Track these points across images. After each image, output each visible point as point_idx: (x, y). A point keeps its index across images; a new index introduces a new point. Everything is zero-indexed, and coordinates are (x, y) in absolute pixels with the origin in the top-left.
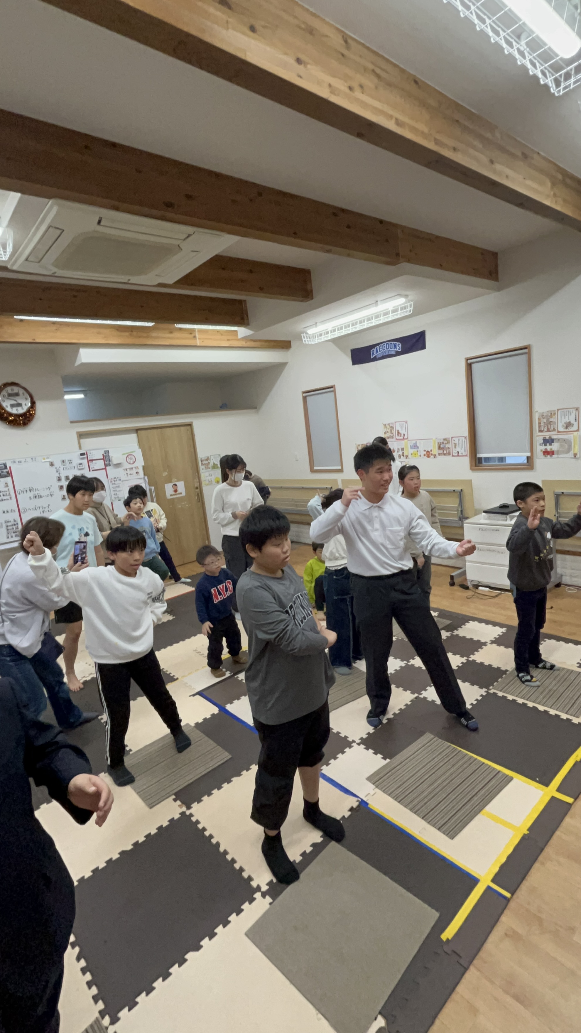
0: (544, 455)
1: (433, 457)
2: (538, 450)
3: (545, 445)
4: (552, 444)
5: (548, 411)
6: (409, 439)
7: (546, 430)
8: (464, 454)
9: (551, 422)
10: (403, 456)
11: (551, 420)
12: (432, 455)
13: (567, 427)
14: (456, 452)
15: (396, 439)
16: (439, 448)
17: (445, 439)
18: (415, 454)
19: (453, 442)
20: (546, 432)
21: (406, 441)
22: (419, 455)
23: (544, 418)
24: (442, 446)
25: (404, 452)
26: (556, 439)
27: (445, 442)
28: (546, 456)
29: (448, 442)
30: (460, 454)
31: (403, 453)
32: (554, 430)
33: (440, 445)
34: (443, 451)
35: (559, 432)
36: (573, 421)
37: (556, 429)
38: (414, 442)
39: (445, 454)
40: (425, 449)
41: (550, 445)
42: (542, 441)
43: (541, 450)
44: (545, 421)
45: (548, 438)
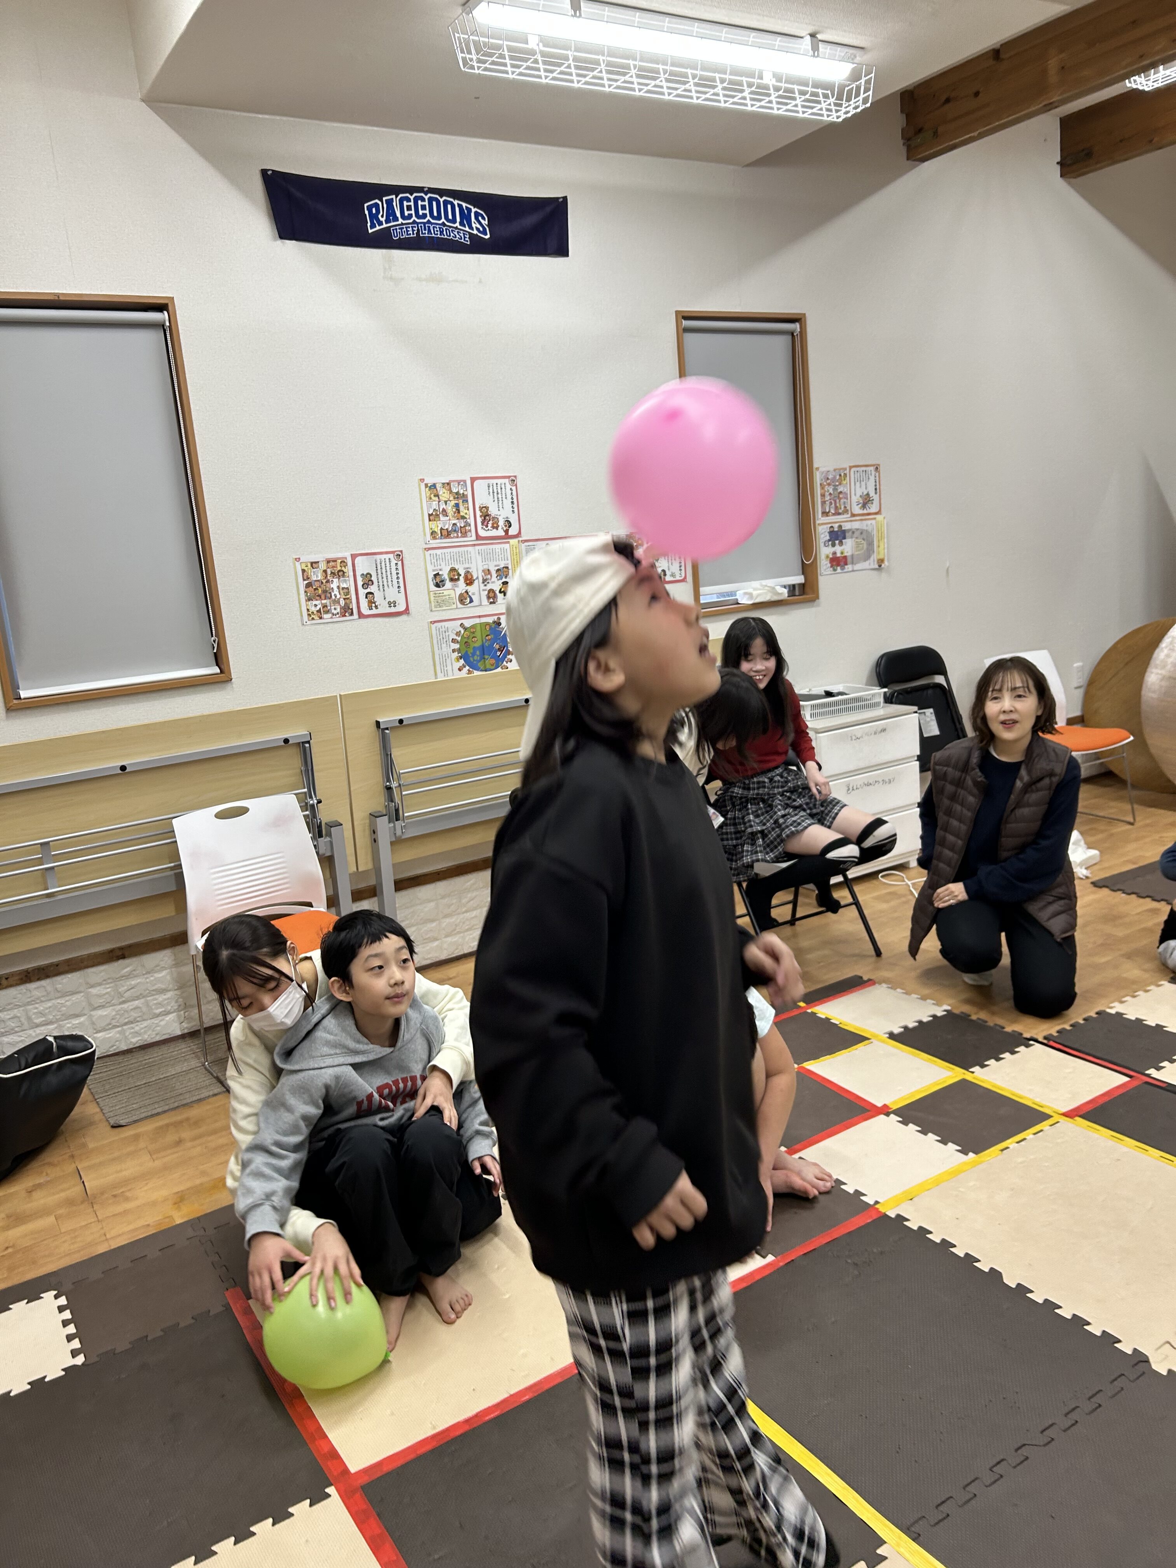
0: (831, 567)
2: (823, 557)
3: (833, 545)
4: (844, 541)
5: (835, 470)
6: (524, 537)
7: (833, 511)
8: (678, 578)
9: (841, 492)
11: (840, 489)
13: (864, 506)
15: (478, 537)
20: (834, 514)
21: (513, 542)
23: (829, 484)
26: (849, 530)
28: (835, 570)
32: (846, 511)
35: (853, 515)
36: (872, 494)
37: (848, 508)
41: (841, 544)
42: (828, 535)
43: (827, 557)
44: (831, 491)
45: (836, 529)
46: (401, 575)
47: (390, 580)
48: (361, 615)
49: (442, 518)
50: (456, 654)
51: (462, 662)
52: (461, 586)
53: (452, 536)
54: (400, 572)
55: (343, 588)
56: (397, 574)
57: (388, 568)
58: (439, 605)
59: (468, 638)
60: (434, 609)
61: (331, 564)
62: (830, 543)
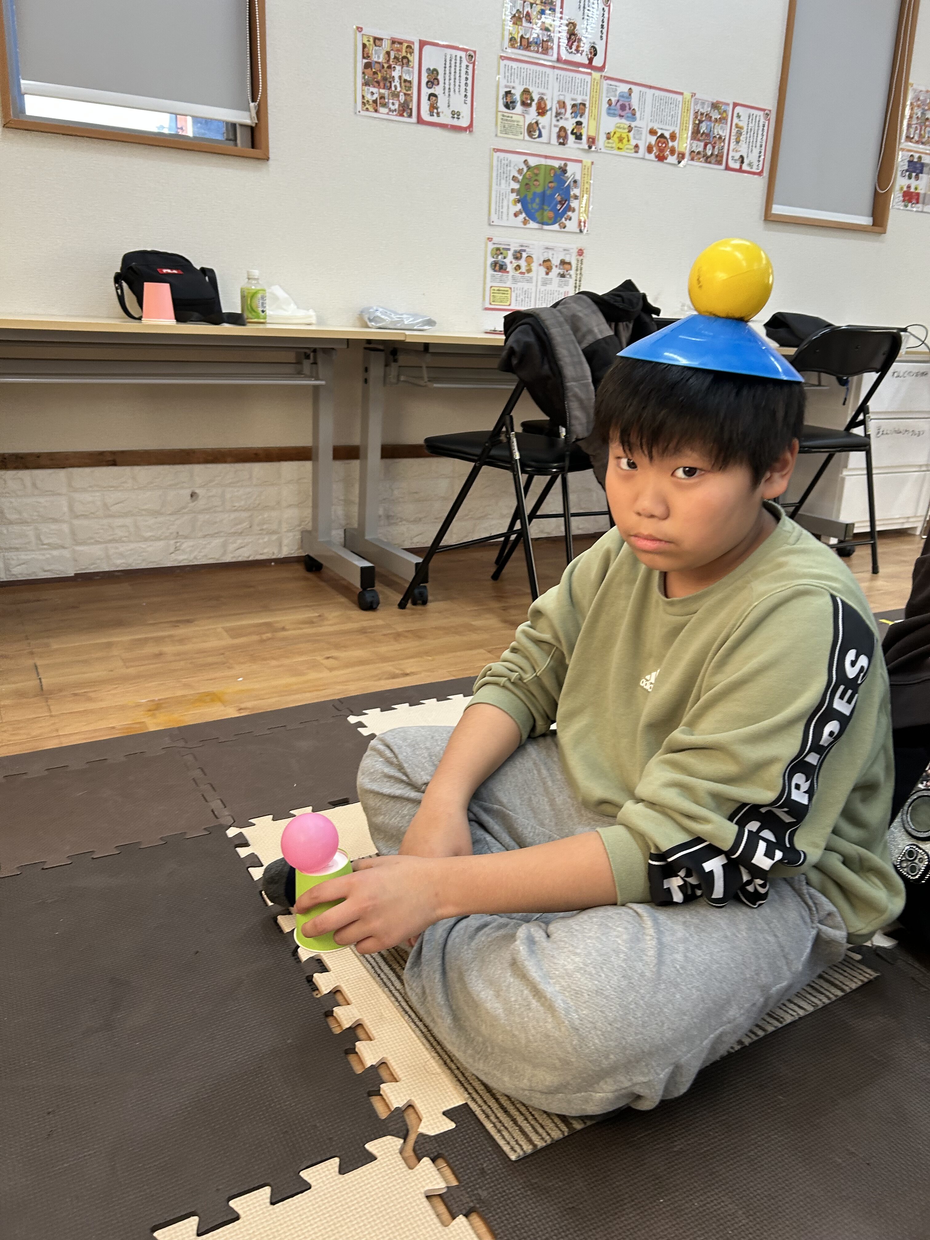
0: (904, 201)
1: (672, 159)
2: (897, 188)
3: (910, 177)
4: (920, 175)
6: (607, 72)
7: (916, 138)
8: (754, 170)
10: (579, 137)
12: (673, 152)
14: (737, 156)
15: (559, 60)
16: (696, 134)
17: (715, 106)
18: (621, 140)
19: (736, 120)
20: (917, 142)
21: (596, 75)
22: (633, 142)
23: (919, 106)
24: (703, 128)
25: (584, 120)
26: (927, 165)
27: (715, 115)
28: (906, 206)
29: (722, 120)
30: (745, 167)
31: (579, 123)
33: (701, 122)
34: (705, 146)
38: (624, 88)
39: (707, 159)
40: (656, 126)
41: (917, 178)
42: (907, 163)
43: (902, 189)
44: (919, 115)
45: (915, 160)
46: (470, 82)
47: (457, 84)
48: (420, 121)
49: (525, 23)
50: (514, 196)
51: (519, 206)
52: (532, 114)
53: (532, 48)
54: (470, 77)
55: (405, 81)
56: (467, 79)
57: (458, 69)
58: (505, 131)
59: (530, 179)
60: (499, 135)
61: (397, 46)
62: (907, 173)
